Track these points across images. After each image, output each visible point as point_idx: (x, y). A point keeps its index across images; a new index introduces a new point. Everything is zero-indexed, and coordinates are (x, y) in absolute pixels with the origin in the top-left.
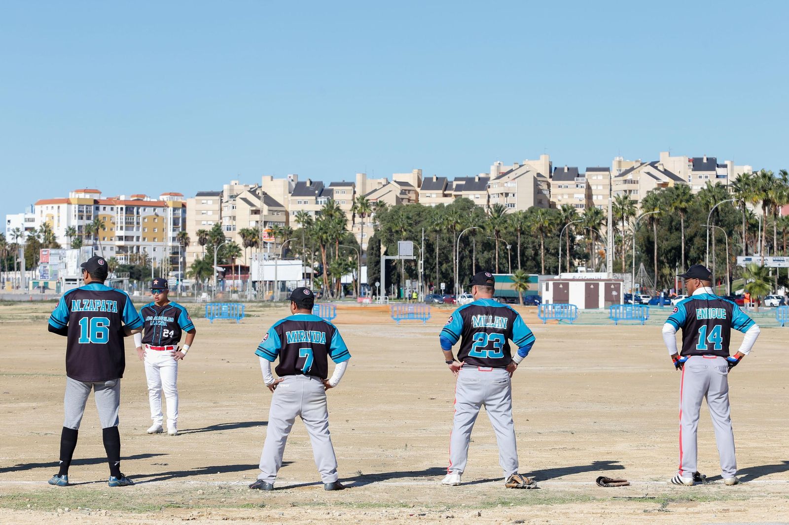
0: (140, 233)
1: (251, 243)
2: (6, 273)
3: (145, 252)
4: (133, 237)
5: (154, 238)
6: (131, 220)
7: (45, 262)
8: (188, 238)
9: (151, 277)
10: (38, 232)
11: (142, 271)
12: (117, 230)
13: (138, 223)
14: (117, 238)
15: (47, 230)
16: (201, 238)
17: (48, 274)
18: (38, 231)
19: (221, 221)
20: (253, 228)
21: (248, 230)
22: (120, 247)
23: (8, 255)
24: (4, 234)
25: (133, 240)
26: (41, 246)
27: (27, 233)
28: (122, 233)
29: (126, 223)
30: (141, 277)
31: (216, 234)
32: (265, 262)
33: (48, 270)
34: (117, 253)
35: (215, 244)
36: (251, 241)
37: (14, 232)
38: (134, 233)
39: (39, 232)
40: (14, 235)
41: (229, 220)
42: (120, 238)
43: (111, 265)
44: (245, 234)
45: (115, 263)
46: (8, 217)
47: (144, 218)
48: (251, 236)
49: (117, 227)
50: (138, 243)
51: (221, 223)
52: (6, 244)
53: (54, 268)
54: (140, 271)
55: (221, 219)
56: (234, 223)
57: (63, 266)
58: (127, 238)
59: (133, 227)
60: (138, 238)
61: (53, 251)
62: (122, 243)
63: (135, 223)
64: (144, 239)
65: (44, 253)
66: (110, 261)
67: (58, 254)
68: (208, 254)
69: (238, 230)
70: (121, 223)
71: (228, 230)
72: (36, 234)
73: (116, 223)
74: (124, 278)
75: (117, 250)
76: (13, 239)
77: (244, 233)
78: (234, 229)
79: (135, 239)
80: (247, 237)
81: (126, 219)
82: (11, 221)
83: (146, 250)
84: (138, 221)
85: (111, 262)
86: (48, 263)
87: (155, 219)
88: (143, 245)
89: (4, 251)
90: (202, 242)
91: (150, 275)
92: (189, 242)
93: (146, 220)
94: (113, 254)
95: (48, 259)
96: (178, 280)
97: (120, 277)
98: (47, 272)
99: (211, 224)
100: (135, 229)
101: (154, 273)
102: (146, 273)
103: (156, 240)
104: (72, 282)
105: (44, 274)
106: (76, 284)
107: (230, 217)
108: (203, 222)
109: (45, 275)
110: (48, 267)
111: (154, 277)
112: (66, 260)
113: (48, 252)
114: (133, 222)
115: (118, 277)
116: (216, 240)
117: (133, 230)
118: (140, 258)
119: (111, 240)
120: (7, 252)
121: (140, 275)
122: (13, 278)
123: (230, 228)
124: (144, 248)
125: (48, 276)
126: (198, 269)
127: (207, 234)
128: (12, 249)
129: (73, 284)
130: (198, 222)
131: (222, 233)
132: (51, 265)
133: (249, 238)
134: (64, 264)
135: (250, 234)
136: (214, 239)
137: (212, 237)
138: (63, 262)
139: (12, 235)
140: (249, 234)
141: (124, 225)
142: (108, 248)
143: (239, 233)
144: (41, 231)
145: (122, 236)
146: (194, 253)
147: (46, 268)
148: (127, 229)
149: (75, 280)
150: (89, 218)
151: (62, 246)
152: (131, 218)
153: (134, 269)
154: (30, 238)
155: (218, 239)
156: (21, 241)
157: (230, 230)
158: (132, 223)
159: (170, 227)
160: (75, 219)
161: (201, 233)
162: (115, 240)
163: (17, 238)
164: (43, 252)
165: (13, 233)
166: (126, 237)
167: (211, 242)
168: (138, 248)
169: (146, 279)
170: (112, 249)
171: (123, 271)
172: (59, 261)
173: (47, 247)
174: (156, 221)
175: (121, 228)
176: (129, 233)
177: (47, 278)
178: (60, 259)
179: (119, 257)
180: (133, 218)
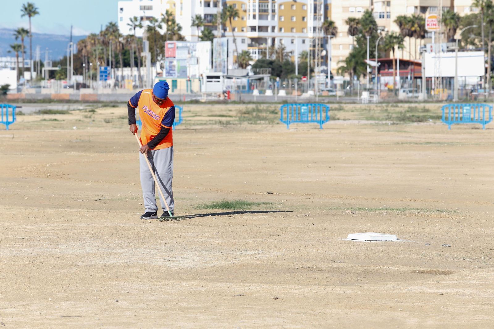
0: (276, 23)
1: (410, 32)
2: (120, 69)
3: (282, 44)
4: (267, 27)
5: (292, 28)
6: (265, 7)
7: (171, 57)
8: (335, 28)
9: (295, 73)
10: (159, 22)
11: (284, 67)
12: (249, 19)
13: (273, 11)
14: (250, 29)
15: (169, 18)
16: (351, 27)
17: (175, 70)
18: (160, 20)
19: (372, 7)
20: (412, 15)
21: (405, 18)
22: (253, 39)
23: (123, 49)
24: (116, 24)
25: (267, 31)
26: (163, 38)
27: (146, 23)
28: (256, 23)
29: (260, 11)
30: (282, 74)
31: (368, 22)
32: (442, 54)
33: (174, 66)
34: (250, 45)
35: (366, 34)
36: (409, 30)
37: (131, 21)
38: (268, 22)
39: (161, 22)
40: (131, 25)
41: (382, 6)
42: (253, 29)
43: (243, 60)
44: (403, 22)
45: (247, 57)
46: (121, 5)
47: (280, 5)
48: (410, 24)
49: (249, 15)
50: (273, 35)
51: (372, 10)
52: (120, 35)
53: (182, 64)
54: (281, 67)
55: (372, 4)
56: (388, 9)
57: (194, 61)
58: (261, 29)
59: (267, 15)
60: (273, 28)
61: (180, 44)
62: (256, 34)
63: (270, 11)
64: (280, 29)
65: (170, 46)
66: (242, 55)
67: (187, 47)
68: (357, 46)
69: (394, 17)
70: (254, 10)
71: (380, 17)
72: (157, 24)
73: (248, 11)
74: (264, 75)
75: (249, 42)
76: (130, 29)
77: (401, 21)
78: (389, 17)
79: (270, 29)
80: (404, 25)
81: (259, 6)
82: (124, 10)
83: (283, 42)
84: (273, 8)
85: (243, 57)
86: (175, 57)
87: (292, 5)
88: (278, 37)
89: (118, 44)
90: (352, 32)
91: (293, 71)
92: (337, 32)
93: (283, 7)
94: (244, 47)
95: (174, 53)
96: (327, 77)
97: (259, 73)
98: (173, 68)
99: (360, 12)
100: (270, 17)
101: (298, 69)
102: (288, 70)
103: (294, 30)
104: (214, 80)
105: (170, 70)
106: (219, 81)
107: (384, 2)
108: (351, 9)
109: (171, 72)
110: (175, 63)
111: (299, 73)
112: (196, 54)
113: (175, 46)
114: (268, 10)
115: (255, 73)
116: (368, 29)
117: (267, 19)
118: (276, 52)
119: (242, 31)
120: (121, 45)
121: (281, 71)
122: (128, 76)
123: (383, 16)
124: (281, 40)
125: (175, 73)
126: (353, 64)
127: (357, 23)
128: (127, 41)
129: (215, 81)
130: (345, 9)
131: (375, 22)
132: (178, 60)
133: (407, 26)
134: (196, 59)
135: (409, 22)
136: (365, 29)
137: (363, 26)
138: (192, 57)
139: (128, 24)
140: (407, 22)
141: (257, 13)
142: (239, 41)
143: (395, 21)
144: (163, 20)
145: (255, 27)
146: (340, 45)
147: (173, 64)
148: (261, 17)
149: (218, 77)
150: (216, 5)
151: (186, 38)
152: (265, 5)
153: (274, 64)
154: (150, 29)
155: (370, 28)
156: (140, 33)
157: (383, 17)
158: (266, 11)
159: (310, 15)
160: (201, 6)
161: (350, 21)
162: (247, 31)
163: (135, 28)
164: (168, 45)
165: (131, 23)
166: (259, 27)
167: (361, 32)
168: (273, 40)
169: (289, 76)
170: (243, 41)
171: (261, 67)
172: (188, 56)
173: (171, 39)
174: (294, 8)
175: (254, 17)
176: (263, 23)
177: (174, 75)
178: (189, 53)
179: (251, 50)
180: (268, 5)
